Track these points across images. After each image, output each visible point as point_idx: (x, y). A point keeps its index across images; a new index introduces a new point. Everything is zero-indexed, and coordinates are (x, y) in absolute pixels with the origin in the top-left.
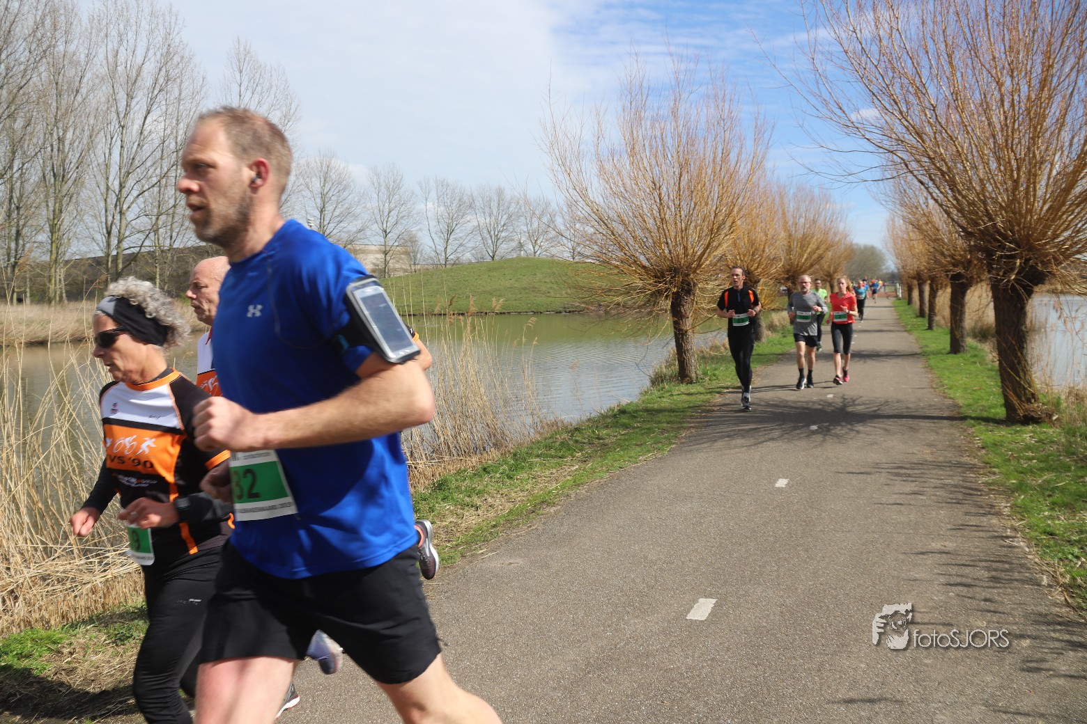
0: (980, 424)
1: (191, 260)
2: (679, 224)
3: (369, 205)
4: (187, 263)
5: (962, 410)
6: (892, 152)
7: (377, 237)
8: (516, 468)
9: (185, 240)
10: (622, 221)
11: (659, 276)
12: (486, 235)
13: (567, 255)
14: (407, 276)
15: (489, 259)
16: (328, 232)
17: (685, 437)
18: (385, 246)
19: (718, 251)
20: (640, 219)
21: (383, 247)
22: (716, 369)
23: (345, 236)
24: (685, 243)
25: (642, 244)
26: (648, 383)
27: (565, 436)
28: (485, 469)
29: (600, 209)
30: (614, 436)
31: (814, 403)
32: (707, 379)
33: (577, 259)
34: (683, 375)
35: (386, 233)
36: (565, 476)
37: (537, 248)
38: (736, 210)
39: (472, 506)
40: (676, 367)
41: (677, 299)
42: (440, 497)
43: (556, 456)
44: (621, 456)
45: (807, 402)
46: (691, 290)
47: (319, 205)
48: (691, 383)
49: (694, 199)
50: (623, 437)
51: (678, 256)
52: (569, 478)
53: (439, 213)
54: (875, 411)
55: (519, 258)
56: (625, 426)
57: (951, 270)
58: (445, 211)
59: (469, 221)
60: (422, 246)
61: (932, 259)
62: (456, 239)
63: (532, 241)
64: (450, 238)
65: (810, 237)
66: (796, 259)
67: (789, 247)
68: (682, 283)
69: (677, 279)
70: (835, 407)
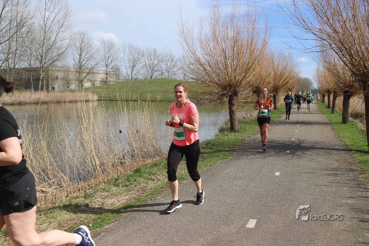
0: (357, 153)
1: (23, 73)
3: (100, 54)
4: (21, 74)
5: (350, 147)
6: (325, 40)
7: (103, 68)
9: (20, 65)
10: (210, 65)
11: (224, 88)
12: (148, 68)
14: (116, 84)
15: (150, 78)
16: (82, 64)
17: (236, 154)
18: (106, 71)
21: (106, 72)
22: (245, 127)
23: (90, 66)
24: (235, 75)
26: (218, 132)
28: (155, 165)
29: (201, 60)
31: (287, 141)
32: (242, 130)
34: (232, 129)
35: (107, 66)
37: (169, 74)
38: (256, 61)
39: (151, 179)
40: (229, 125)
41: (231, 98)
42: (138, 175)
45: (284, 141)
46: (237, 94)
47: (79, 53)
48: (236, 132)
51: (232, 80)
53: (130, 58)
54: (313, 146)
55: (162, 79)
56: (211, 149)
57: (344, 89)
58: (132, 58)
59: (142, 62)
60: (122, 72)
61: (336, 84)
62: (136, 70)
63: (167, 71)
64: (134, 69)
65: (283, 74)
66: (277, 83)
67: (275, 78)
68: (233, 91)
69: (231, 89)
70: (296, 144)
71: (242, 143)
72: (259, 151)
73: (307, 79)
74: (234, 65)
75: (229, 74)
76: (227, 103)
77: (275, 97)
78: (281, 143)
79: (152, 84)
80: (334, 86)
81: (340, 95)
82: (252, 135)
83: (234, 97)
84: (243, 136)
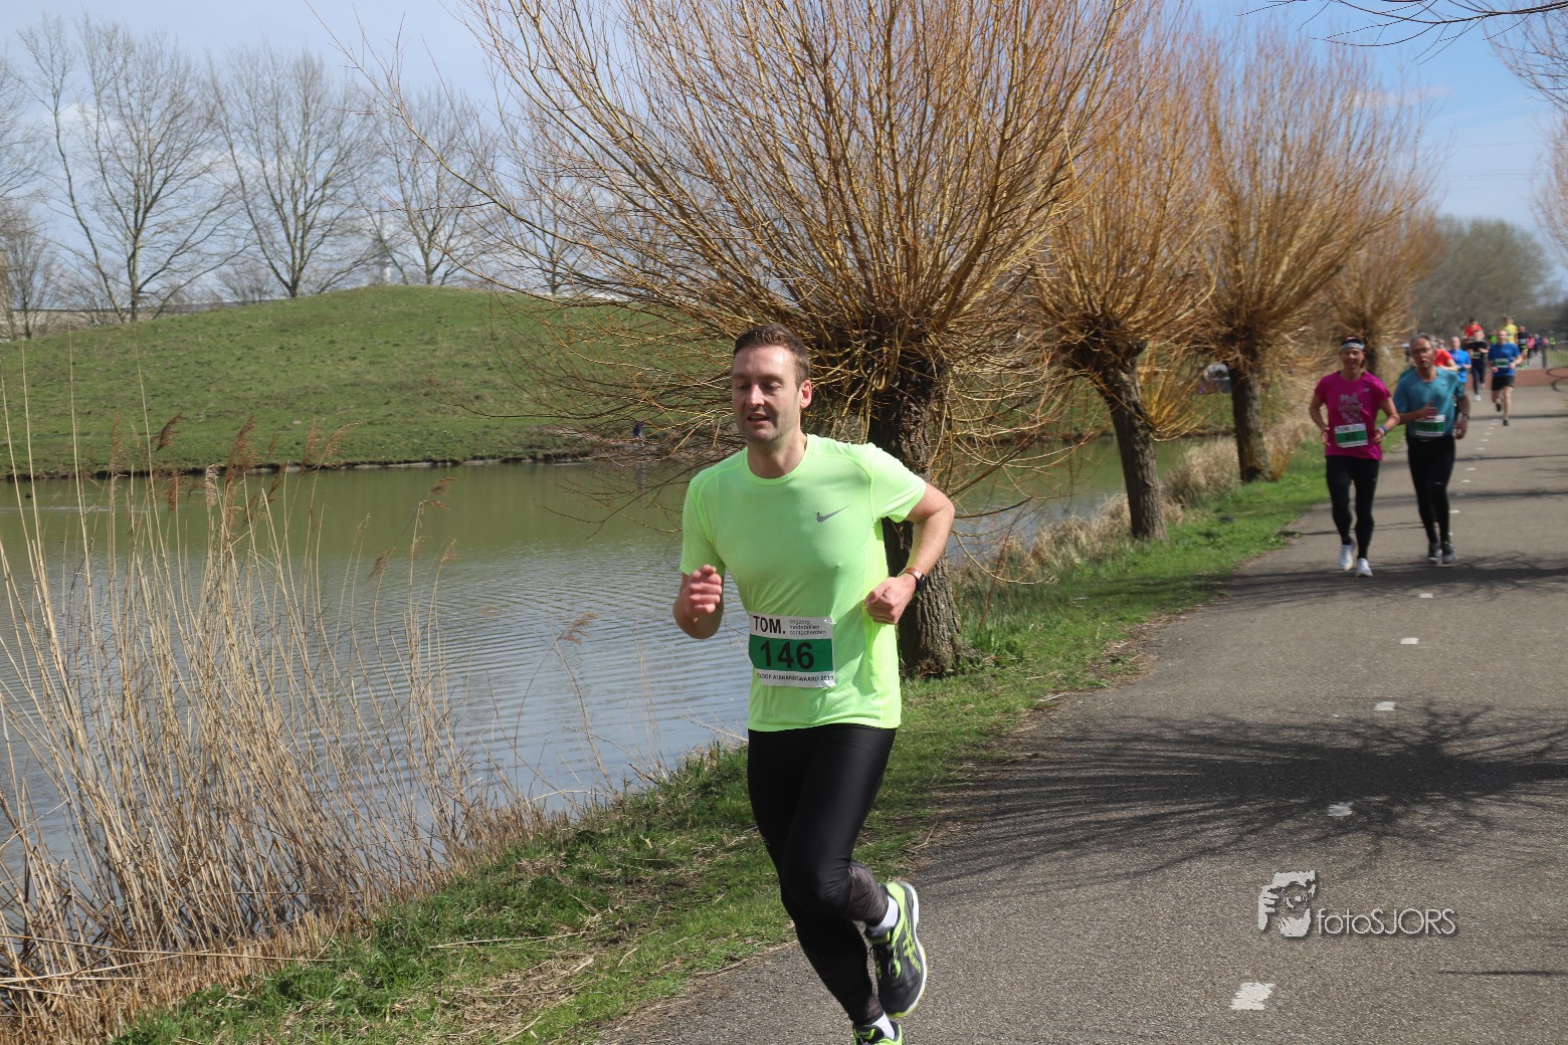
2: (888, 176)
8: (386, 976)
10: (710, 169)
12: (266, 214)
13: (533, 280)
15: (279, 293)
17: (933, 851)
19: (1012, 258)
20: (767, 162)
22: (1014, 630)
24: (908, 238)
25: (775, 243)
27: (546, 858)
28: (284, 987)
29: (638, 133)
30: (705, 855)
31: (1335, 729)
32: (988, 660)
33: (566, 293)
34: (914, 653)
36: (551, 996)
37: (434, 258)
38: (1065, 125)
41: (886, 413)
43: (520, 930)
44: (730, 919)
45: (1313, 729)
46: (931, 383)
48: (939, 675)
49: (934, 96)
50: (732, 858)
51: (887, 277)
52: (564, 999)
53: (104, 141)
54: (1540, 753)
55: (378, 288)
58: (124, 134)
59: (207, 170)
60: (46, 250)
62: (165, 228)
63: (416, 234)
64: (146, 225)
65: (1298, 205)
66: (1254, 276)
67: (1235, 237)
68: (903, 361)
69: (885, 349)
70: (1405, 742)
71: (982, 762)
72: (1114, 815)
73: (1502, 228)
75: (858, 229)
77: (1239, 388)
78: (1283, 748)
79: (300, 340)
82: (1062, 694)
83: (910, 410)
84: (996, 700)
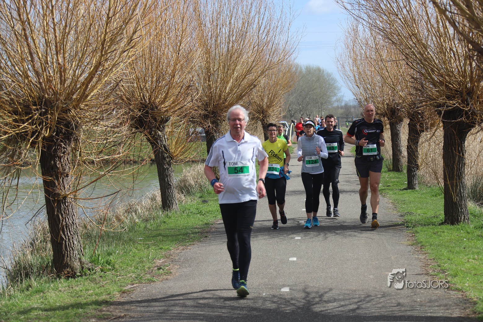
2: (51, 31)
11: (21, 110)
19: (112, 75)
22: (109, 254)
24: (61, 62)
31: (265, 299)
32: (98, 269)
34: (60, 265)
40: (49, 253)
41: (49, 147)
46: (72, 134)
48: (74, 276)
51: (49, 81)
54: (354, 310)
57: (444, 104)
61: (417, 89)
65: (236, 55)
67: (208, 69)
68: (59, 123)
69: (49, 116)
70: (296, 306)
74: (54, 23)
75: (36, 56)
76: (37, 168)
77: (209, 139)
80: (411, 94)
81: (432, 125)
82: (135, 285)
83: (61, 147)
84: (103, 288)
